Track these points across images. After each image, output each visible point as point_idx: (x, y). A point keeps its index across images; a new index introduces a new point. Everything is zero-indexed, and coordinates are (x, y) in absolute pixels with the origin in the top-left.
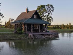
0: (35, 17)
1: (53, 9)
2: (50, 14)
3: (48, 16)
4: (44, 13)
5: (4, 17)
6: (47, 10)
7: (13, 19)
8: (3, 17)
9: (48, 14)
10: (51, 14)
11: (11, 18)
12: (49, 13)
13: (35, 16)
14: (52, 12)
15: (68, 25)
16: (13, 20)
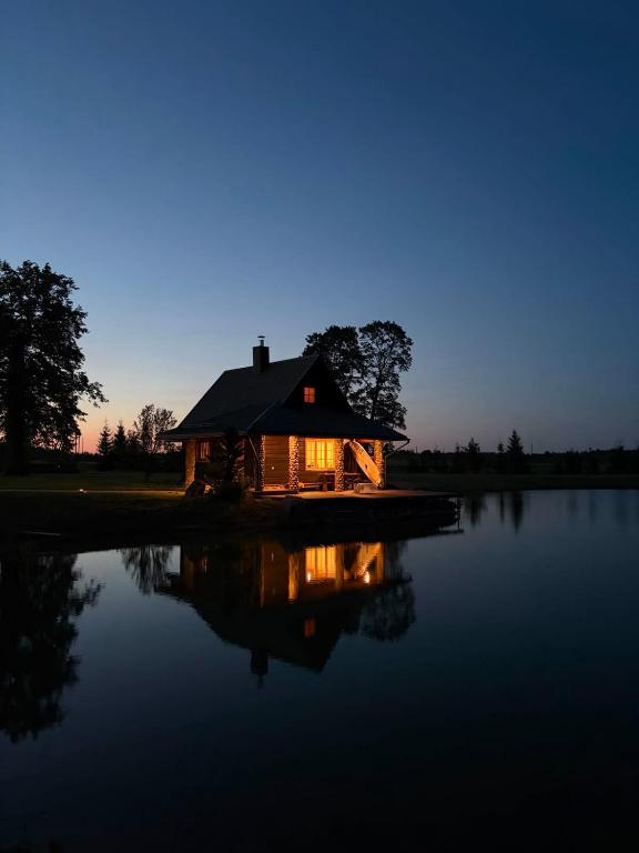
0: (312, 400)
1: (405, 352)
2: (387, 384)
3: (373, 393)
4: (351, 377)
5: (102, 400)
6: (370, 356)
7: (164, 412)
8: (98, 400)
9: (373, 382)
10: (396, 382)
11: (156, 407)
12: (381, 375)
13: (312, 391)
14: (396, 369)
15: (506, 449)
16: (166, 415)
